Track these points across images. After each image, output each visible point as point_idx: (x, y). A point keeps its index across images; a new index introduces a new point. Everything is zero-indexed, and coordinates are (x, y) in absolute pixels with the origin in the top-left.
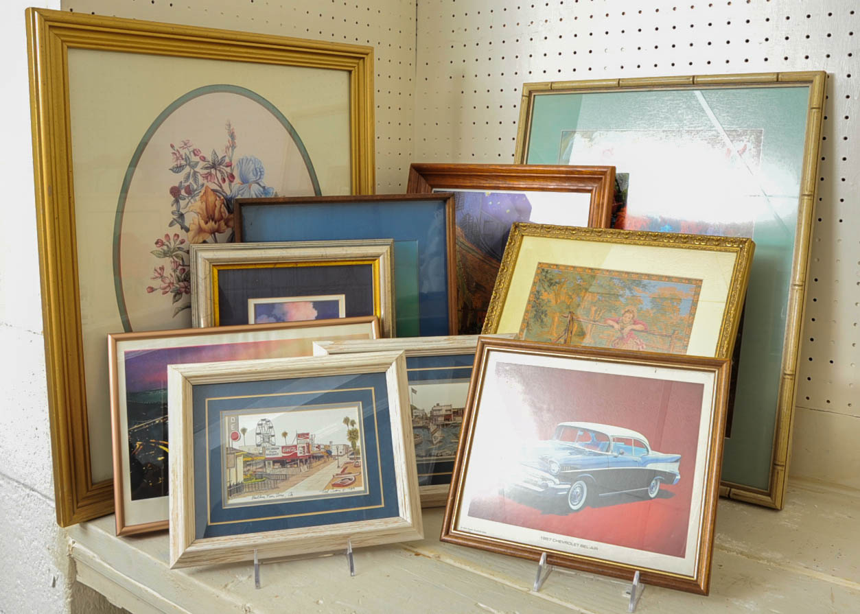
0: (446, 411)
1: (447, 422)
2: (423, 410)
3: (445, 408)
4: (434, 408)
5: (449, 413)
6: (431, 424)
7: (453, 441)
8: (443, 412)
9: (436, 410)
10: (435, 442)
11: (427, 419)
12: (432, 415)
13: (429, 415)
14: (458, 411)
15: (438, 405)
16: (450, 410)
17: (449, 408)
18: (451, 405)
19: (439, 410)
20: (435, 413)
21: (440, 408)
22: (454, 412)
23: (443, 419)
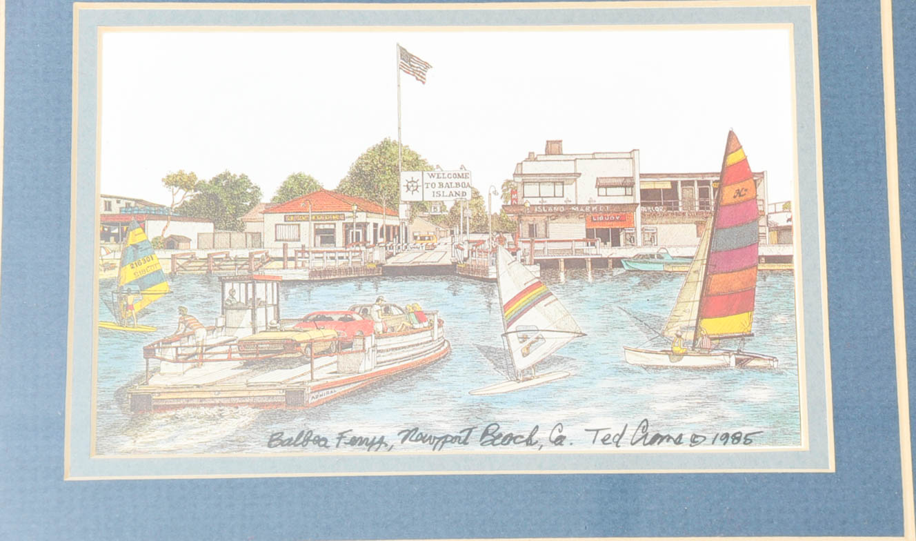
0: (602, 184)
1: (606, 251)
2: (463, 175)
3: (591, 172)
4: (529, 168)
5: (617, 197)
6: (503, 254)
7: (633, 359)
8: (584, 193)
9: (540, 179)
10: (521, 363)
11: (480, 226)
12: (514, 207)
13: (495, 206)
14: (672, 193)
15: (553, 148)
16: (627, 184)
17: (621, 170)
18: (631, 155)
19: (560, 180)
20: (532, 195)
21: (568, 168)
22: (649, 197)
23: (576, 229)
